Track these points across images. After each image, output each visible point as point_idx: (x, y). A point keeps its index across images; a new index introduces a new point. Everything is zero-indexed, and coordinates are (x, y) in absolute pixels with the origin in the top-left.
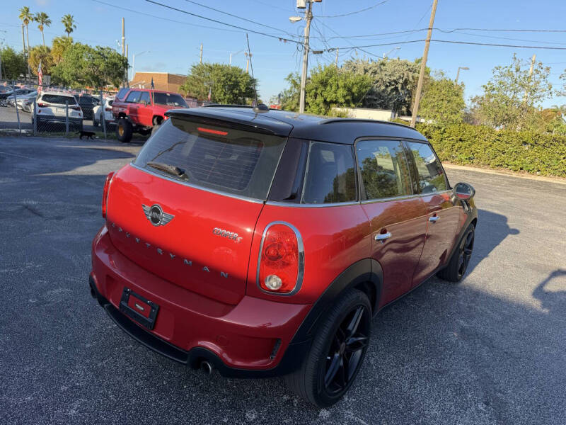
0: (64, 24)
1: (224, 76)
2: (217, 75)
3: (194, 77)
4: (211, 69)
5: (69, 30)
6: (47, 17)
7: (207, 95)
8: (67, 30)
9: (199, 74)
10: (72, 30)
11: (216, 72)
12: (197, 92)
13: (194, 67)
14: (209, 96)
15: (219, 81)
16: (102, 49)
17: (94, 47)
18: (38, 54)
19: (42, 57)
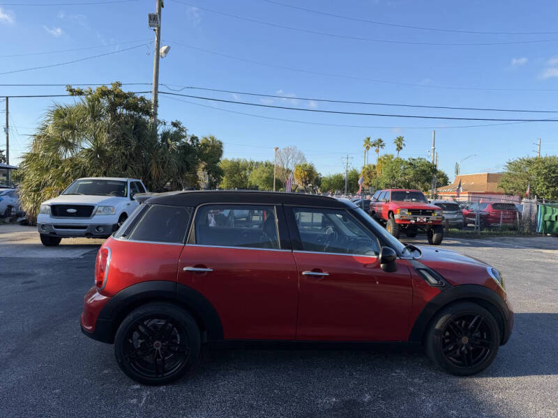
0: (396, 144)
1: (546, 168)
2: (537, 168)
3: (509, 174)
4: (529, 163)
5: (399, 148)
6: (382, 142)
7: (526, 190)
8: (397, 149)
9: (516, 171)
10: (401, 148)
11: (536, 165)
12: (513, 188)
13: (510, 163)
14: (528, 191)
15: (539, 174)
16: (414, 160)
17: (406, 159)
18: (367, 171)
19: (369, 173)
